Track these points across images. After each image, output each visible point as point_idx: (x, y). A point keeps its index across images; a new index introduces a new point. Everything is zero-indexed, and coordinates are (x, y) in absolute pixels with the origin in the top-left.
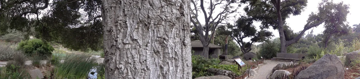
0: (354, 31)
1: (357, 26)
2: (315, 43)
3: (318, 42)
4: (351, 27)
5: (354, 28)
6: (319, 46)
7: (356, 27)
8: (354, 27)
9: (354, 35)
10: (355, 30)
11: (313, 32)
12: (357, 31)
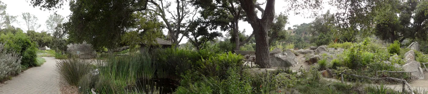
0: (294, 32)
1: (298, 27)
2: (249, 44)
3: (252, 43)
4: (291, 28)
5: (294, 29)
6: (253, 48)
7: (296, 28)
8: (294, 27)
9: (293, 37)
10: (296, 31)
11: (245, 32)
12: (297, 33)
